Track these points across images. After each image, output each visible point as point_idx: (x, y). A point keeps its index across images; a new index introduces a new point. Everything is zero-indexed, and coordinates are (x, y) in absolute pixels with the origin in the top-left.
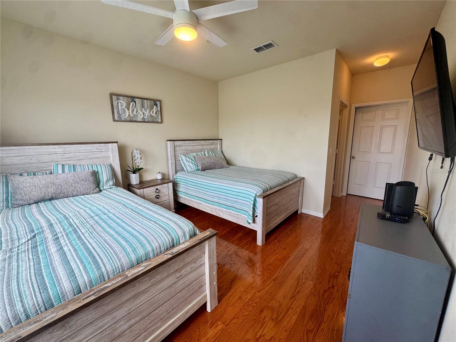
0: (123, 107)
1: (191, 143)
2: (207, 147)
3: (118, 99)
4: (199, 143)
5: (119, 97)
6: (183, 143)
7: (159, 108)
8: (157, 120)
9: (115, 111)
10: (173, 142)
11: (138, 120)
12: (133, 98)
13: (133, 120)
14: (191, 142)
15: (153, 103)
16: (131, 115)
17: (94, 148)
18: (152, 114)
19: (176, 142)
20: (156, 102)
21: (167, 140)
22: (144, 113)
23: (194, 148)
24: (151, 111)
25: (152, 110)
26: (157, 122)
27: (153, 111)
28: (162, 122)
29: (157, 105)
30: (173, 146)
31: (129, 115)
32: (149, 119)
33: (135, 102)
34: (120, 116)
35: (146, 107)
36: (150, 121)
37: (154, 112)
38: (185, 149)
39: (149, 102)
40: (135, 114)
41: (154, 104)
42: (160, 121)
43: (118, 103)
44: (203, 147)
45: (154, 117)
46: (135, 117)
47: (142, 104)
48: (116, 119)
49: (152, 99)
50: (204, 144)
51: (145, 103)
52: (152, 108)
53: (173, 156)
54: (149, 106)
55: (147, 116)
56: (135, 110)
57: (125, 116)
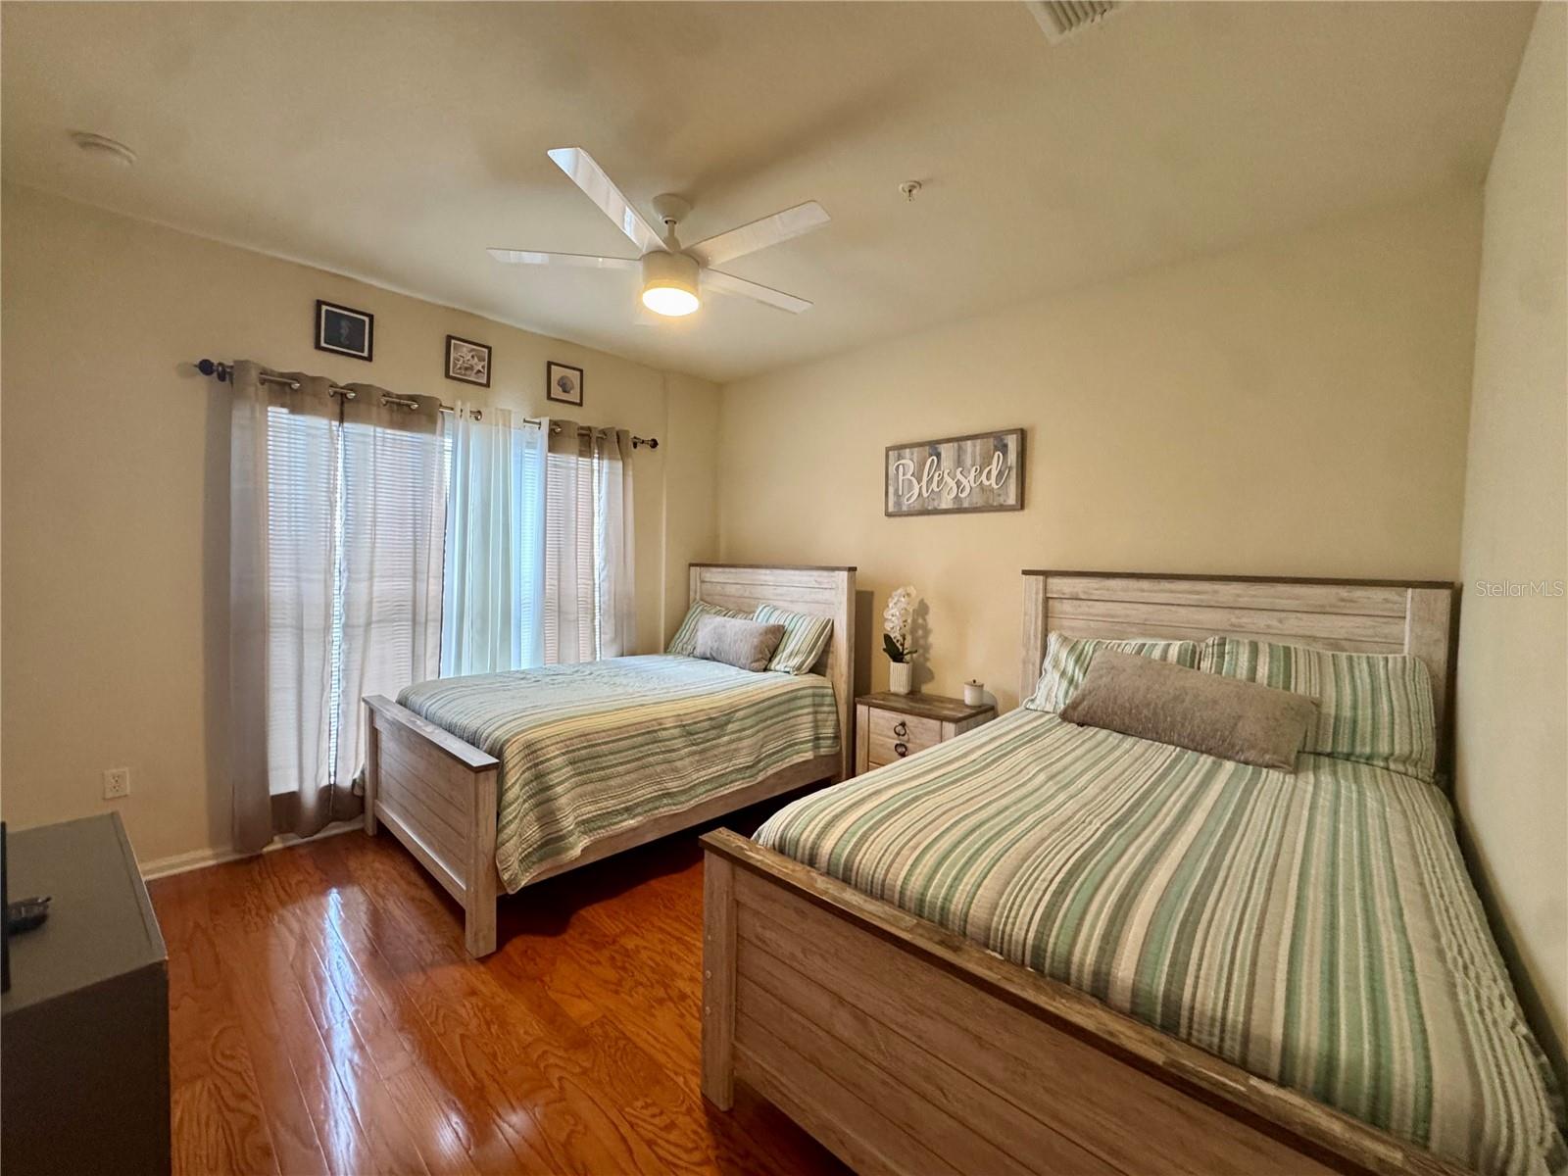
0: (909, 476)
1: (1143, 591)
2: (1275, 623)
3: (899, 458)
4: (1198, 593)
5: (902, 451)
6: (1096, 586)
7: (1012, 457)
8: (1001, 500)
9: (891, 490)
10: (1041, 578)
11: (944, 506)
12: (933, 446)
13: (930, 508)
14: (1145, 584)
15: (991, 442)
16: (925, 495)
18: (986, 483)
19: (1056, 583)
20: (1002, 440)
21: (1025, 573)
22: (958, 483)
23: (1166, 615)
24: (981, 472)
25: (988, 469)
26: (1002, 508)
27: (989, 472)
28: (1021, 504)
29: (1004, 449)
30: (1037, 593)
31: (920, 494)
32: (975, 501)
33: (938, 455)
34: (898, 504)
35: (968, 461)
36: (978, 505)
37: (994, 473)
38: (1103, 616)
39: (978, 447)
40: (936, 490)
41: (995, 446)
42: (1012, 500)
43: (898, 466)
44: (1234, 620)
45: (992, 490)
46: (933, 500)
47: (959, 456)
48: (891, 509)
49: (991, 433)
50: (1244, 601)
51: (965, 452)
52: (987, 461)
53: (1036, 636)
54: (978, 458)
55: (968, 490)
56: (936, 479)
57: (910, 501)
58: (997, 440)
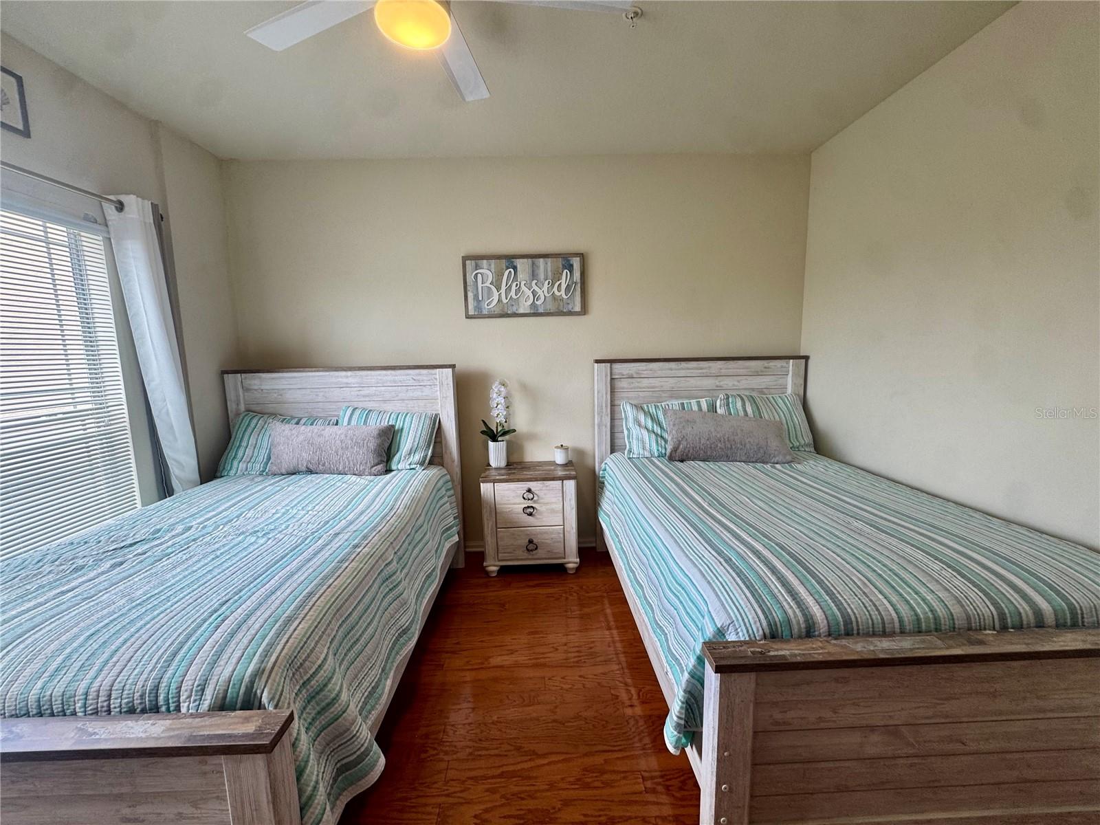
0: (488, 284)
1: (671, 369)
2: (736, 383)
3: (477, 267)
4: (701, 369)
5: (480, 262)
6: (644, 368)
7: (577, 275)
8: (570, 307)
9: (470, 295)
10: (609, 364)
11: (521, 311)
12: (510, 260)
13: (509, 312)
14: (673, 365)
15: (560, 262)
16: (505, 301)
17: (408, 377)
18: (557, 293)
19: (617, 366)
20: (569, 261)
21: (597, 361)
22: (534, 293)
23: (684, 383)
24: (553, 285)
25: (559, 282)
26: (570, 313)
27: (560, 285)
28: (584, 311)
29: (570, 268)
30: (606, 376)
31: (500, 300)
32: (548, 307)
33: (515, 268)
34: (478, 308)
35: (542, 276)
36: (552, 311)
37: (564, 286)
38: (648, 388)
39: (549, 264)
40: (514, 297)
41: (563, 265)
42: (578, 308)
43: (476, 274)
44: (718, 383)
45: (562, 300)
46: (513, 305)
47: (533, 271)
48: (471, 312)
49: (559, 254)
50: (724, 372)
51: (538, 267)
52: (556, 277)
53: (606, 406)
54: (550, 274)
55: (543, 298)
56: (514, 288)
57: (491, 304)
58: (565, 260)
